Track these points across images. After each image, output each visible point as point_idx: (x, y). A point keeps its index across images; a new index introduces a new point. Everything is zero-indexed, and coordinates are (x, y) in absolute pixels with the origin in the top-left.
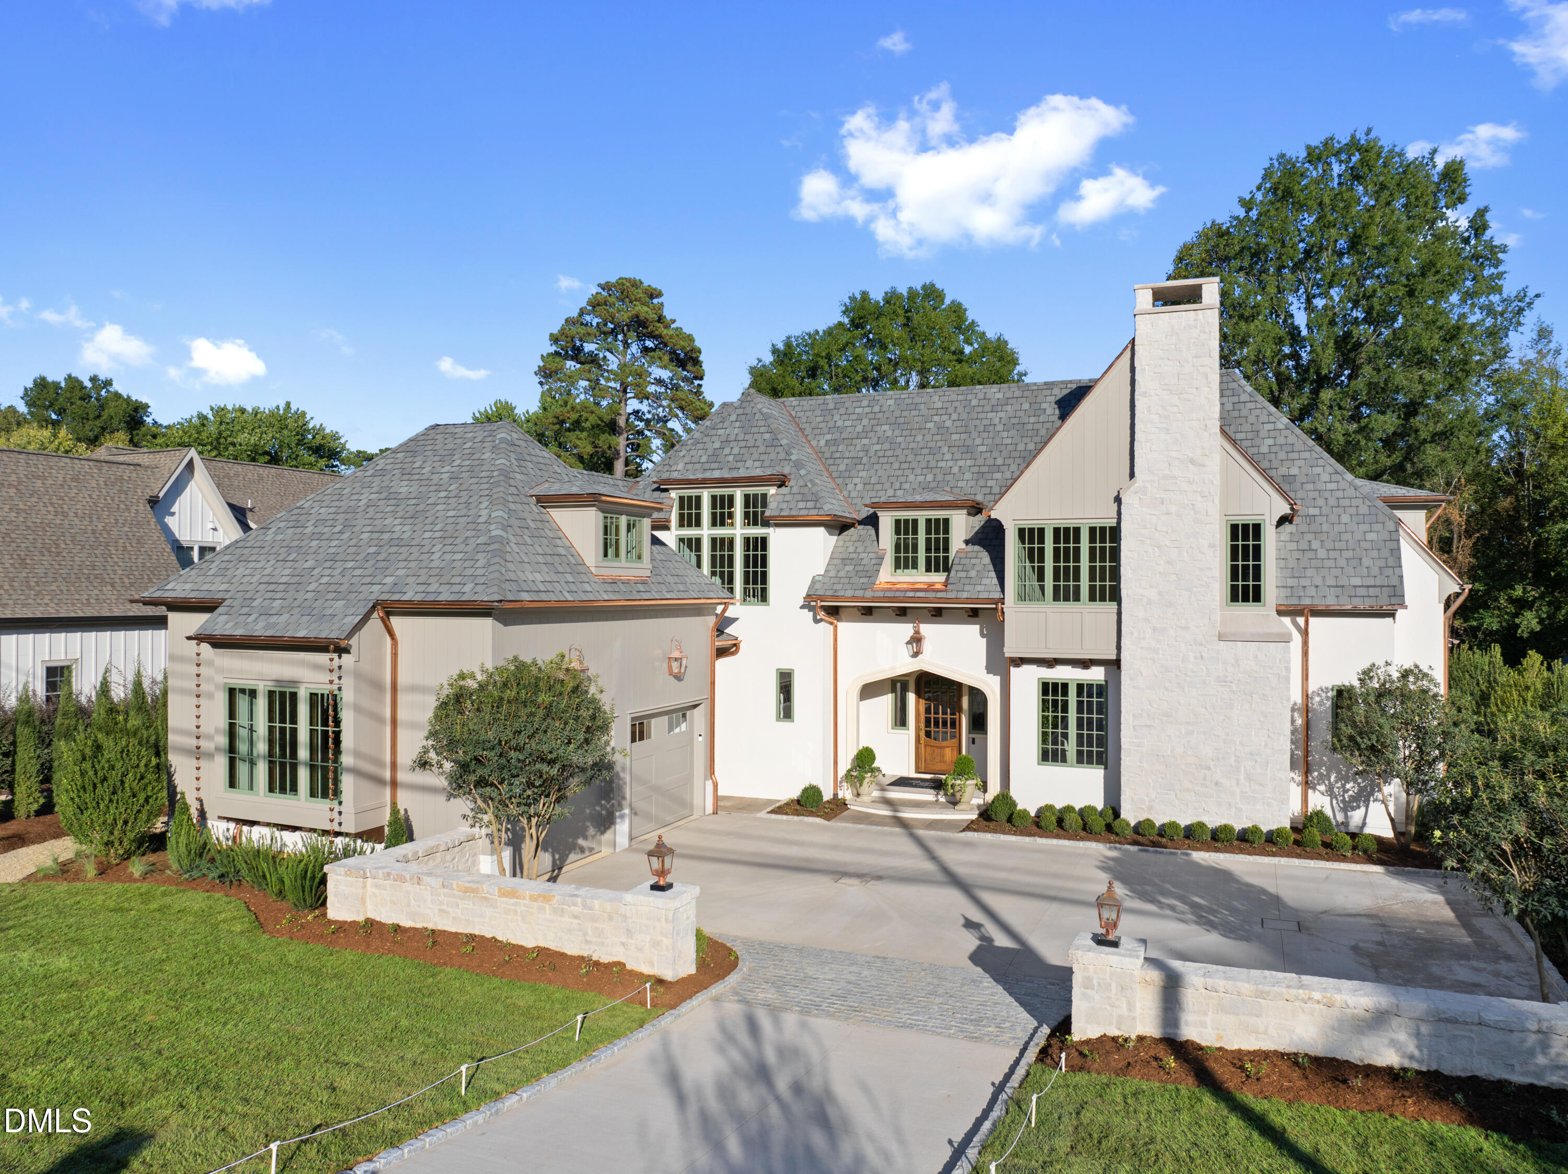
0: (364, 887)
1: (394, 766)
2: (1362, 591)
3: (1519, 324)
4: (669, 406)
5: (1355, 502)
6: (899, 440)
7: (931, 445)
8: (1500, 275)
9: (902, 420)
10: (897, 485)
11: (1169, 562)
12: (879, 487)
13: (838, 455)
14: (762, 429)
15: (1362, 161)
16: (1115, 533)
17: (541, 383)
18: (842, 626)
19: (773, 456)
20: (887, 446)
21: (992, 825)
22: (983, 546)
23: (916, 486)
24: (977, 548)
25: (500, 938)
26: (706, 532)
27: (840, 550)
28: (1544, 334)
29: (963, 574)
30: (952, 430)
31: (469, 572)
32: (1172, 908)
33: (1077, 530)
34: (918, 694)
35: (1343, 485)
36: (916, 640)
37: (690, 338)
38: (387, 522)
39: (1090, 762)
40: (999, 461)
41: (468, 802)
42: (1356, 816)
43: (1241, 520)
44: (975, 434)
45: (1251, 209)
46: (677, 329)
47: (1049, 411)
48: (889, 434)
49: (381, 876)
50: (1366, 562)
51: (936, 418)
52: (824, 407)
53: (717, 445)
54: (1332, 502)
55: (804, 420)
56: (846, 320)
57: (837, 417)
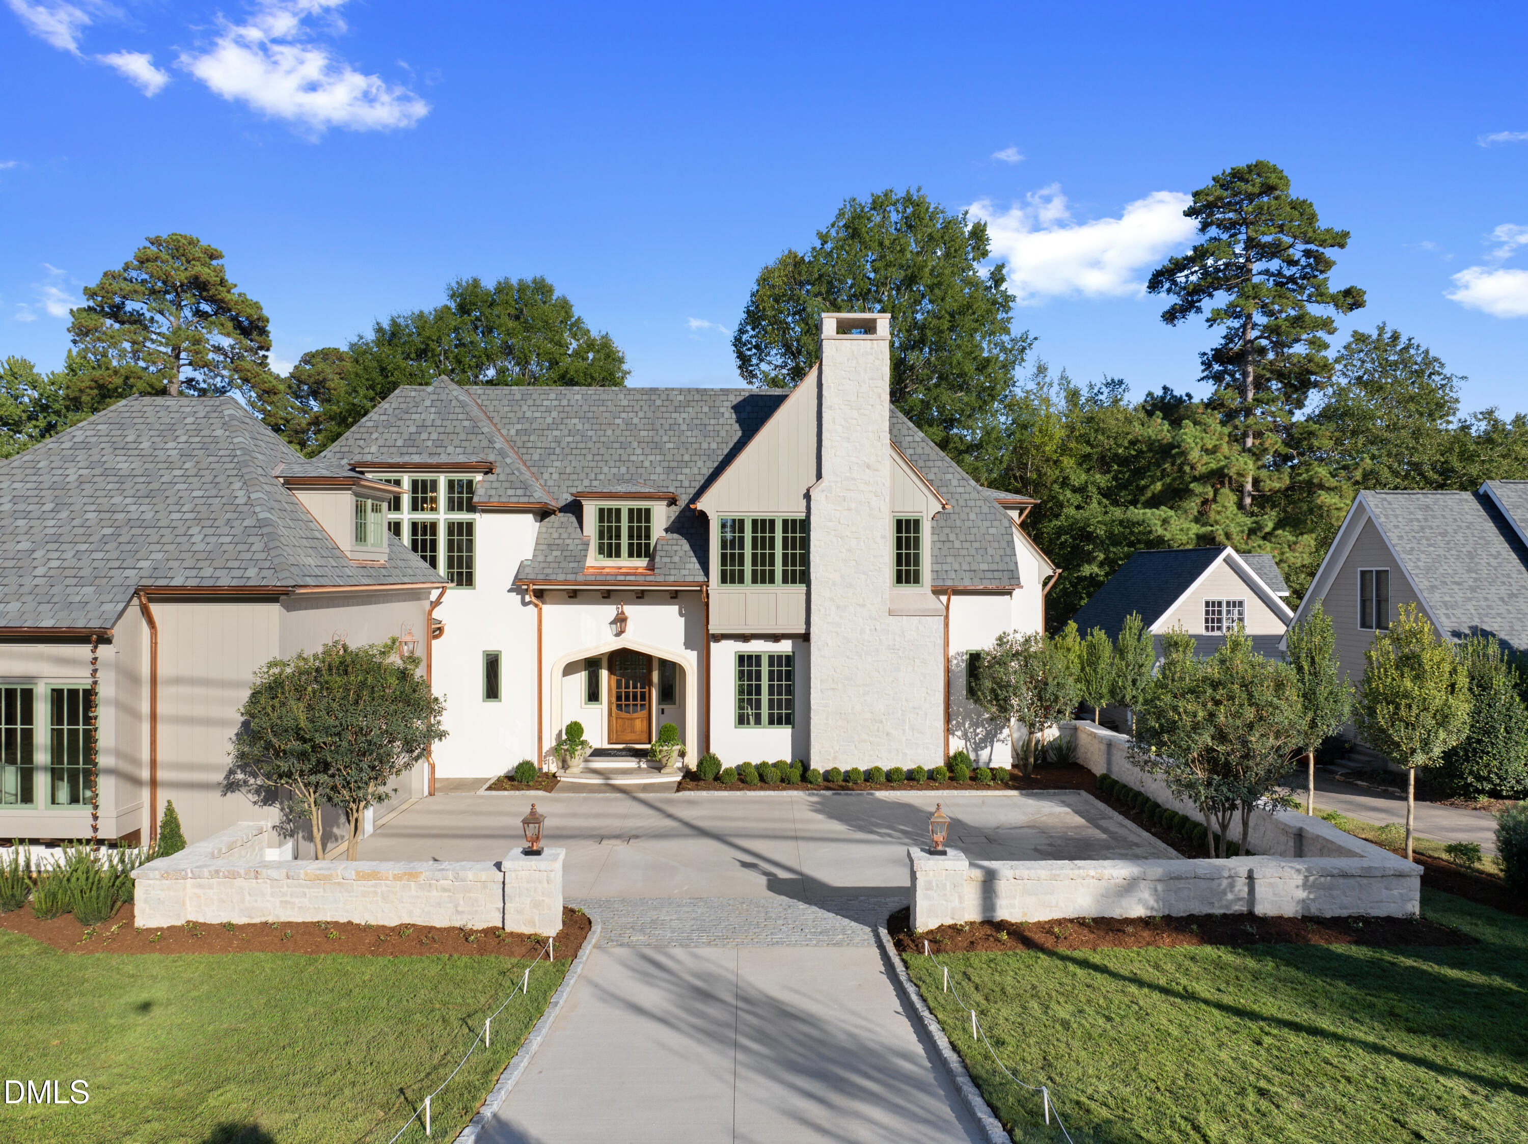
0: (185, 889)
1: (153, 764)
2: (989, 575)
3: (1023, 360)
4: (231, 376)
5: (978, 503)
6: (590, 433)
7: (622, 439)
8: (1009, 320)
9: (591, 415)
10: (593, 476)
11: (849, 550)
12: (575, 476)
13: (530, 445)
14: (461, 416)
15: (914, 213)
16: (804, 525)
17: (75, 342)
18: (547, 609)
19: (475, 443)
20: (578, 438)
21: (702, 783)
22: (682, 535)
23: (611, 477)
24: (676, 536)
25: (356, 921)
26: (406, 516)
27: (544, 536)
28: (1041, 370)
29: (667, 560)
30: (640, 427)
31: (248, 556)
32: (890, 835)
33: (772, 522)
34: (611, 671)
35: (969, 489)
36: (621, 620)
37: (257, 306)
38: (114, 501)
39: (780, 722)
40: (687, 458)
41: (250, 796)
42: (984, 754)
43: (904, 516)
44: (661, 432)
45: (826, 242)
46: (240, 295)
47: (727, 415)
48: (580, 427)
49: (206, 874)
50: (990, 551)
51: (624, 415)
52: (510, 397)
53: (413, 429)
54: (962, 503)
55: (492, 409)
56: (453, 305)
57: (525, 408)
